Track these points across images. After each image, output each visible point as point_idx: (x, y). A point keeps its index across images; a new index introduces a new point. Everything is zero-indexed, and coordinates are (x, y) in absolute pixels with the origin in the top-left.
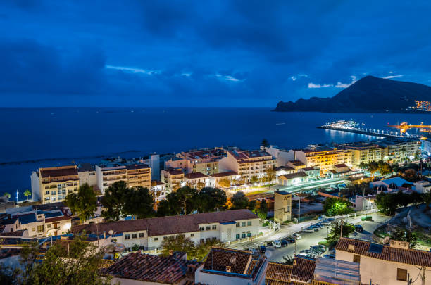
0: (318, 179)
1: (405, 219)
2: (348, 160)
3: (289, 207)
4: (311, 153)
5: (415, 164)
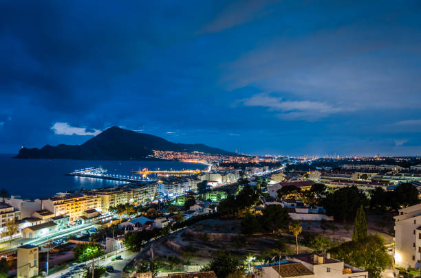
0: (68, 227)
1: (148, 253)
2: (98, 205)
4: (60, 201)
5: (154, 204)
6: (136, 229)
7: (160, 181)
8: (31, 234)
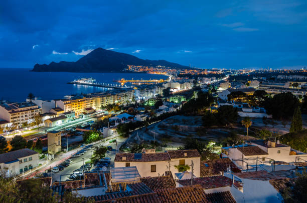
0: (74, 120)
1: (136, 138)
2: (93, 105)
3: (59, 142)
4: (68, 102)
5: (133, 104)
6: (123, 122)
7: (135, 88)
8: (50, 124)
